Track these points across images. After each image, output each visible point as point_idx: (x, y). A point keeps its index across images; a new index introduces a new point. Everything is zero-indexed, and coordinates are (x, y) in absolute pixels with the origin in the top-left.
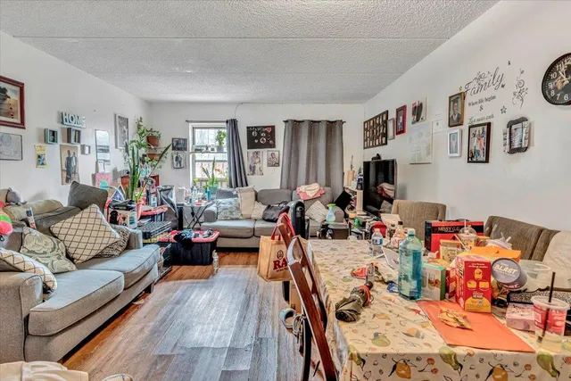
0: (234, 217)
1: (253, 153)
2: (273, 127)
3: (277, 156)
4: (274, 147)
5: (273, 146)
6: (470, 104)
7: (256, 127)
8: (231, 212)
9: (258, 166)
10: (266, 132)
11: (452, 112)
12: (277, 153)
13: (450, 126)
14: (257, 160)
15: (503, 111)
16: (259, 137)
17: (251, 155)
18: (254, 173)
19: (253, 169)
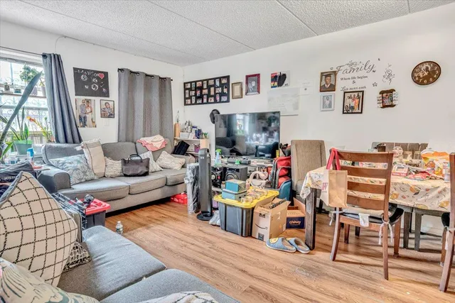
0: (89, 177)
1: (83, 102)
2: (106, 74)
3: (112, 107)
4: (108, 96)
5: (107, 94)
6: (342, 79)
7: (85, 70)
8: (84, 173)
9: (89, 117)
10: (98, 78)
11: (323, 83)
12: (111, 103)
13: (321, 91)
14: (89, 110)
15: (375, 85)
16: (89, 82)
17: (80, 103)
18: (84, 125)
19: (83, 120)
